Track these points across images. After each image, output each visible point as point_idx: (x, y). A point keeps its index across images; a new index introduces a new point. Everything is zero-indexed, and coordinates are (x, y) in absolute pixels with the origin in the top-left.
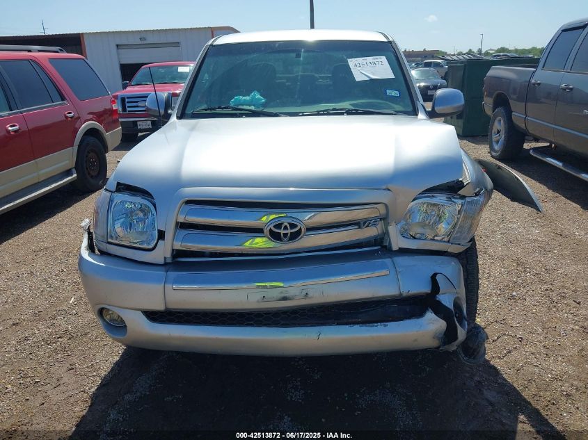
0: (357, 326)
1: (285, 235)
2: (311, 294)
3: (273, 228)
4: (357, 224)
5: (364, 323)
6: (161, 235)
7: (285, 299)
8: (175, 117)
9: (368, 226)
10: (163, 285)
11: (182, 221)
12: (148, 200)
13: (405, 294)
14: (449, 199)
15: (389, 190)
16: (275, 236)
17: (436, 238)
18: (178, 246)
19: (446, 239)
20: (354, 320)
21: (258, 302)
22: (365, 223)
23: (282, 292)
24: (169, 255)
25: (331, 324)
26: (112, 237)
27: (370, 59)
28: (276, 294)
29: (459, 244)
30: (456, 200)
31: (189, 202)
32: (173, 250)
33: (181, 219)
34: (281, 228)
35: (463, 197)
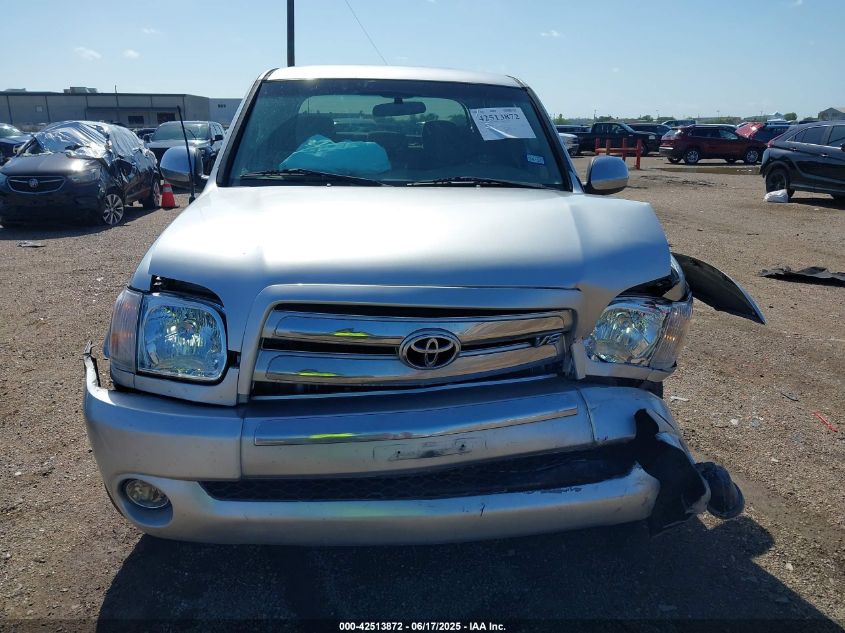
0: (537, 493)
1: (431, 356)
2: (469, 446)
3: (413, 347)
4: (532, 340)
5: (546, 487)
6: (233, 359)
7: (431, 454)
8: (215, 184)
9: (545, 344)
10: (238, 438)
11: (270, 336)
12: (211, 305)
13: (600, 442)
14: (652, 304)
15: (578, 290)
16: (415, 359)
17: (632, 361)
18: (261, 375)
19: (645, 363)
20: (531, 484)
21: (389, 460)
22: (542, 339)
23: (426, 444)
24: (244, 390)
25: (500, 491)
26: (143, 365)
27: (500, 111)
28: (416, 447)
29: (661, 370)
30: (661, 307)
31: (281, 307)
32: (252, 382)
33: (269, 333)
34: (424, 348)
35: (669, 302)
